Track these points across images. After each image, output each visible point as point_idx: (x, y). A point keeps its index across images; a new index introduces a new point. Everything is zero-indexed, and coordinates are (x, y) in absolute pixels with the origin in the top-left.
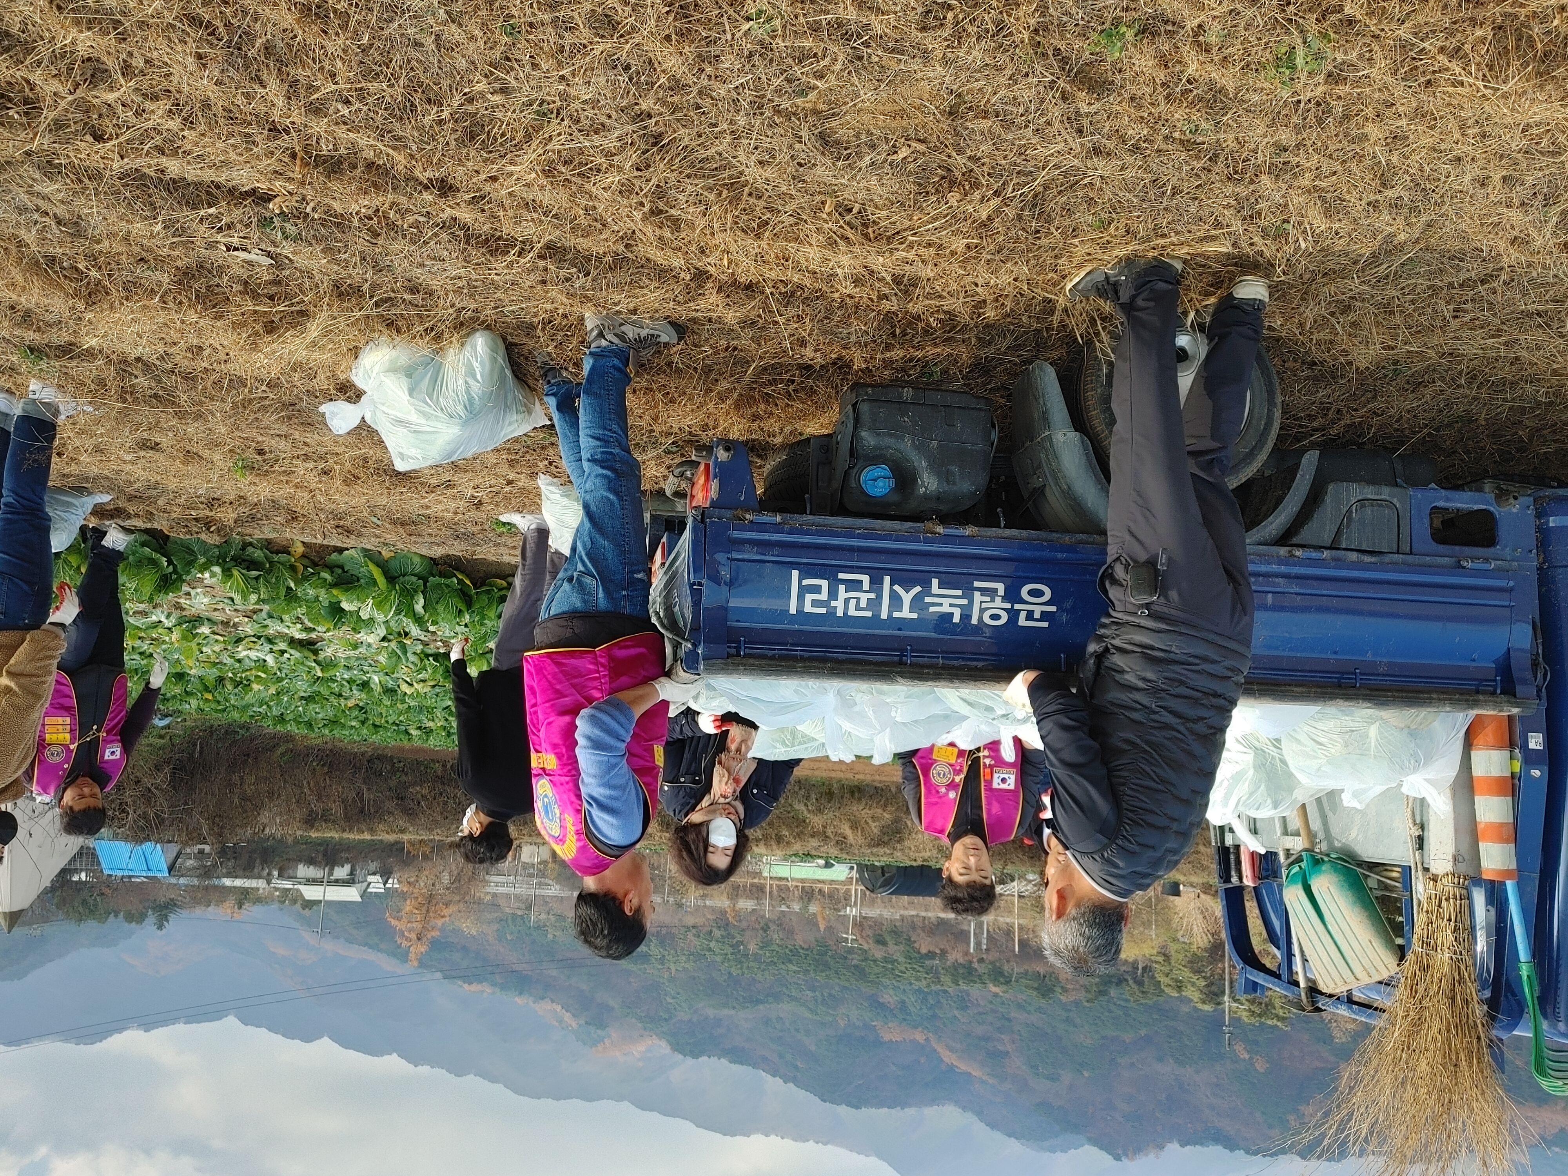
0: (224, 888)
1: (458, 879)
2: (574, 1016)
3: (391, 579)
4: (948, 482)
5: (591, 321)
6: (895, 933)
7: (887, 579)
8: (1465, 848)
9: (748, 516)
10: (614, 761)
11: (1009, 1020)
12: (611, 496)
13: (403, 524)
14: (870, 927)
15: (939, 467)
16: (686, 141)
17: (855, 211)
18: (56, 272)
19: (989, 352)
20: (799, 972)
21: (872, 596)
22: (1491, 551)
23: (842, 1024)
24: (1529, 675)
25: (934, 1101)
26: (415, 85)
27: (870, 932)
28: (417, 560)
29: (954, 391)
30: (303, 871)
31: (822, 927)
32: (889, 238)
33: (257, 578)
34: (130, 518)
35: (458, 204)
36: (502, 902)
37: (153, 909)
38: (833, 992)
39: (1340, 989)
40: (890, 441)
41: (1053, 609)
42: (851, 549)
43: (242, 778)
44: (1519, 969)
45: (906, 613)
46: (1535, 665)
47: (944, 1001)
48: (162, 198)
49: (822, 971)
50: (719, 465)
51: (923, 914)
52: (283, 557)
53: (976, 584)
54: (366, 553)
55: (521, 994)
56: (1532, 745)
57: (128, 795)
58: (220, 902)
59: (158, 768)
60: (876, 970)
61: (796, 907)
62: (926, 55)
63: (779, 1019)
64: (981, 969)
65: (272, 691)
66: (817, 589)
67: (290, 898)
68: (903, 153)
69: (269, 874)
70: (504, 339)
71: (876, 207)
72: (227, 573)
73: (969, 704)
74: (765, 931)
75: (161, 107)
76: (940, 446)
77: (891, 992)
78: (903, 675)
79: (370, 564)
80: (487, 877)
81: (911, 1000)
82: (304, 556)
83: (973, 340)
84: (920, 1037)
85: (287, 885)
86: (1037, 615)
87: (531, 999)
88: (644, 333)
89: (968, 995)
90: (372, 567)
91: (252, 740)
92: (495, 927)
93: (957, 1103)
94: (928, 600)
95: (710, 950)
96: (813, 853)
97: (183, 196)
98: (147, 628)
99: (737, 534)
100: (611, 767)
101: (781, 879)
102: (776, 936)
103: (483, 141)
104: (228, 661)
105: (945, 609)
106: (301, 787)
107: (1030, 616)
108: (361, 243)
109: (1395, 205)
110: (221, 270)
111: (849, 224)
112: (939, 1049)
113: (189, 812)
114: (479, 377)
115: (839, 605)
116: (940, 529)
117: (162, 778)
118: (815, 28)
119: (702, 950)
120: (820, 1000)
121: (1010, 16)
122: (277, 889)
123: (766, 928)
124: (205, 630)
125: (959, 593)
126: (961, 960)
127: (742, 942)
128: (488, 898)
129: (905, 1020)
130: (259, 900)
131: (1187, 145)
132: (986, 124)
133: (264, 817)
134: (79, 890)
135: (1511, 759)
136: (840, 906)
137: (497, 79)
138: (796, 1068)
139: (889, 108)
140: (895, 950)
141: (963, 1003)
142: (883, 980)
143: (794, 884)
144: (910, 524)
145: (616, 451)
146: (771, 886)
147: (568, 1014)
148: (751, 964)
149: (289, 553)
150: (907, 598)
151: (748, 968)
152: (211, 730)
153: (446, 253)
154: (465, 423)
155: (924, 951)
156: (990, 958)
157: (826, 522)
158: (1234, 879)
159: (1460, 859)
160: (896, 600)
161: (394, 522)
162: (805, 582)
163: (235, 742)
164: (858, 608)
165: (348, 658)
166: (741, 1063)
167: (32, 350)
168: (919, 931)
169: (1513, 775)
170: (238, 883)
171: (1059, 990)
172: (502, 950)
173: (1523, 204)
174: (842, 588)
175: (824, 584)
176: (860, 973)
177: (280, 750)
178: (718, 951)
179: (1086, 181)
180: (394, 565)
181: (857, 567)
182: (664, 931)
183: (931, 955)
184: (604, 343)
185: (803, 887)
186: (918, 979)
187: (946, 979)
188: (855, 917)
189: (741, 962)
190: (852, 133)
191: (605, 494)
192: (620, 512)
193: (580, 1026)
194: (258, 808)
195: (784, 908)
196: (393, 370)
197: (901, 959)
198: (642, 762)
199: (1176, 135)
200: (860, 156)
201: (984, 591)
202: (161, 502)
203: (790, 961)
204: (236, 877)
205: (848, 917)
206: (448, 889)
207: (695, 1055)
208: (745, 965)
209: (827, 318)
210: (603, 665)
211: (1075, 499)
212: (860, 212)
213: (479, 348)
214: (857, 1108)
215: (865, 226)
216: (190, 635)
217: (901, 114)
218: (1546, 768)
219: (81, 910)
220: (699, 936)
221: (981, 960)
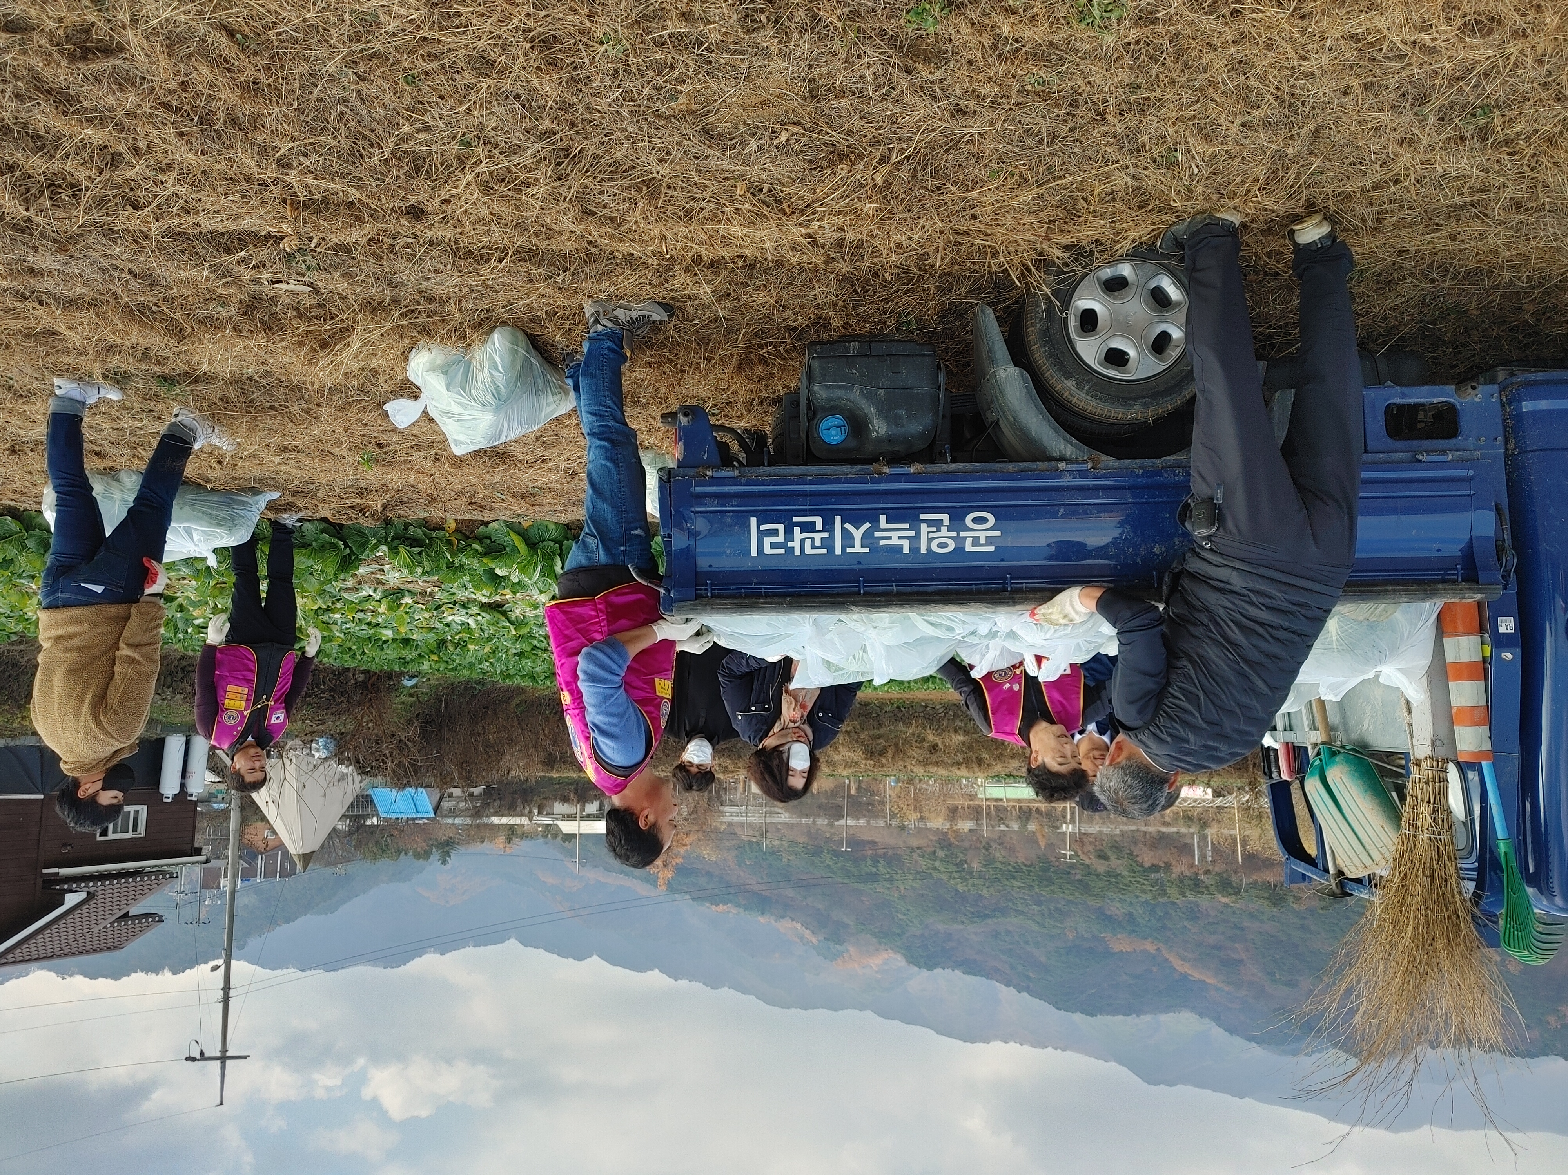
0: (493, 826)
1: (695, 811)
2: (813, 932)
3: (532, 546)
4: (896, 425)
5: (589, 310)
6: (1117, 848)
7: (838, 519)
8: (1443, 733)
9: (708, 473)
10: (609, 692)
11: (1242, 929)
12: (609, 464)
13: (523, 497)
14: (1091, 843)
15: (887, 411)
16: (592, 150)
17: (765, 190)
18: (147, 317)
19: (951, 297)
20: (1023, 888)
21: (826, 535)
22: (1453, 442)
23: (1070, 936)
24: (1493, 561)
25: (1168, 1009)
26: (354, 137)
27: (1090, 848)
28: (552, 527)
29: (899, 341)
30: (559, 808)
31: (1042, 844)
32: (802, 210)
33: (420, 553)
34: (300, 510)
35: (432, 225)
36: (738, 831)
37: (437, 847)
38: (1060, 906)
39: (1362, 873)
40: (839, 393)
41: (998, 533)
42: (804, 494)
43: (484, 728)
44: (1497, 846)
45: (858, 548)
46: (1500, 551)
47: (1172, 912)
48: (204, 248)
49: (1046, 886)
50: (684, 429)
51: (1143, 829)
52: (439, 533)
53: (922, 517)
54: (509, 525)
55: (763, 914)
56: (1502, 629)
57: (385, 748)
58: (492, 838)
59: (410, 722)
60: (1100, 884)
61: (1015, 826)
62: (765, 53)
63: (1008, 932)
64: (1208, 880)
65: (487, 649)
66: (775, 533)
67: (551, 832)
68: (783, 137)
69: (530, 812)
70: (525, 332)
71: (783, 185)
72: (394, 551)
73: (932, 624)
74: (987, 850)
75: (171, 178)
76: (887, 393)
77: (1118, 905)
78: (856, 604)
79: (511, 533)
80: (721, 808)
81: (1138, 911)
82: (457, 530)
83: (932, 289)
84: (1150, 947)
85: (547, 821)
86: (983, 541)
87: (773, 917)
88: (634, 314)
89: (1198, 906)
90: (513, 536)
91: (489, 694)
92: (734, 853)
93: (1193, 1009)
94: (877, 534)
95: (935, 869)
96: (1015, 773)
97: (220, 244)
98: (360, 602)
99: (699, 489)
100: (607, 697)
101: (997, 800)
102: (998, 854)
103: (427, 171)
104: (439, 626)
105: (895, 541)
106: (537, 734)
107: (976, 541)
108: (369, 265)
109: (1267, 123)
110: (274, 300)
111: (764, 202)
112: (1171, 959)
113: (440, 759)
114: (500, 369)
115: (796, 545)
116: (886, 470)
117: (414, 730)
118: (660, 44)
119: (928, 869)
120: (1046, 913)
121: (819, 9)
122: (539, 825)
123: (987, 847)
124: (407, 600)
125: (907, 526)
126: (1187, 873)
127: (966, 861)
128: (723, 827)
129: (1134, 931)
130: (524, 836)
131: (1043, 96)
132: (845, 102)
133: (507, 761)
134: (372, 833)
135: (1482, 643)
136: (1058, 824)
137: (417, 120)
138: (1028, 977)
139: (754, 100)
140: (1116, 863)
141: (1193, 914)
142: (1108, 893)
143: (1011, 804)
144: (860, 467)
145: (611, 423)
146: (989, 807)
147: (808, 931)
148: (976, 881)
149: (444, 529)
150: (857, 534)
151: (973, 885)
152: (453, 687)
153: (442, 266)
154: (497, 410)
155: (1147, 865)
156: (1216, 869)
157: (782, 472)
158: (1275, 775)
159: (1439, 743)
160: (847, 538)
161: (515, 496)
162: (763, 527)
163: (474, 696)
164: (813, 547)
165: (536, 617)
166: (975, 974)
167: (165, 379)
168: (1141, 845)
169: (1484, 659)
170: (505, 820)
171: (1291, 899)
172: (742, 874)
173: (1393, 107)
174: (797, 530)
175: (781, 527)
176: (1084, 887)
177: (516, 701)
178: (943, 869)
179: (966, 138)
180: (533, 533)
181: (810, 510)
182: (890, 853)
183: (1155, 868)
184: (600, 328)
185: (1020, 807)
186: (1144, 892)
187: (1173, 891)
188: (1072, 835)
189: (966, 880)
190: (730, 125)
191: (604, 462)
192: (616, 477)
193: (820, 941)
194: (500, 754)
195: (1003, 827)
196: (432, 369)
197: (1125, 873)
198: (643, 694)
199: (1029, 88)
200: (743, 144)
201: (930, 523)
202: (320, 495)
203: (1014, 878)
204: (502, 816)
205: (1064, 833)
206: (687, 820)
207: (931, 967)
208: (970, 882)
209: (789, 284)
210: (601, 611)
211: (1021, 430)
212: (770, 191)
213: (497, 344)
214: (1092, 1015)
215: (779, 202)
216: (395, 605)
217: (765, 104)
218: (1518, 651)
219: (375, 850)
220: (923, 857)
221: (1207, 872)
